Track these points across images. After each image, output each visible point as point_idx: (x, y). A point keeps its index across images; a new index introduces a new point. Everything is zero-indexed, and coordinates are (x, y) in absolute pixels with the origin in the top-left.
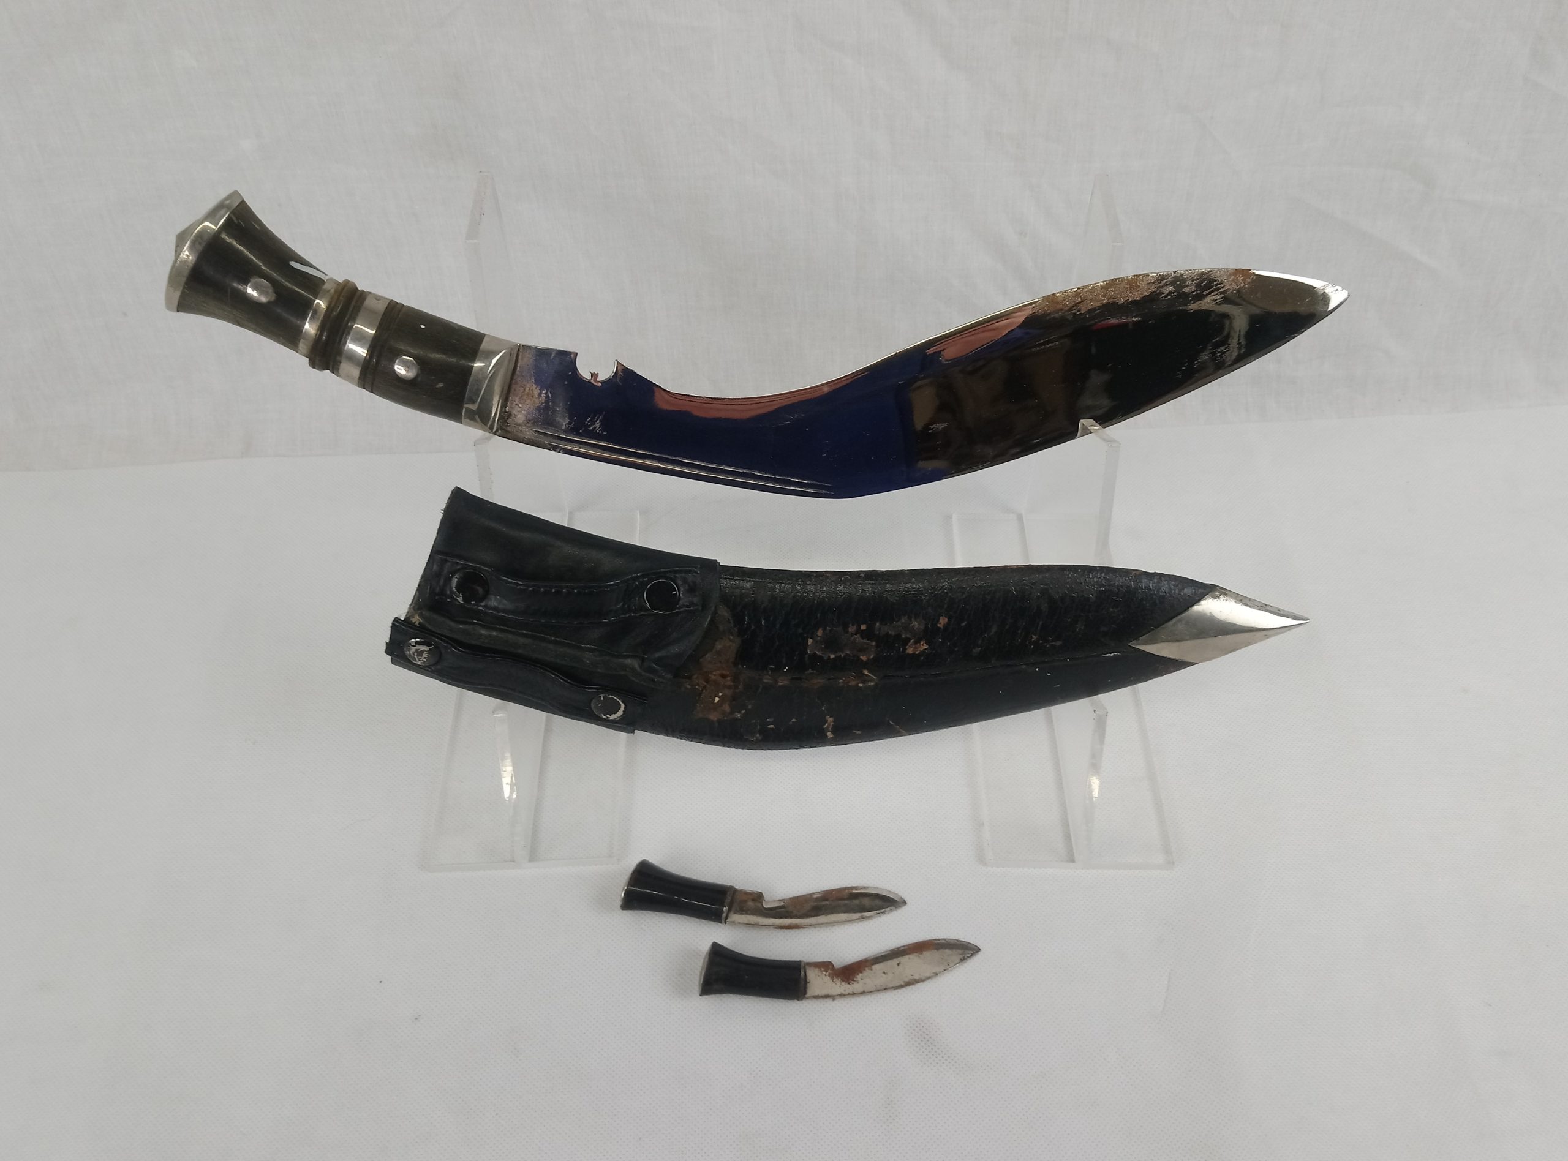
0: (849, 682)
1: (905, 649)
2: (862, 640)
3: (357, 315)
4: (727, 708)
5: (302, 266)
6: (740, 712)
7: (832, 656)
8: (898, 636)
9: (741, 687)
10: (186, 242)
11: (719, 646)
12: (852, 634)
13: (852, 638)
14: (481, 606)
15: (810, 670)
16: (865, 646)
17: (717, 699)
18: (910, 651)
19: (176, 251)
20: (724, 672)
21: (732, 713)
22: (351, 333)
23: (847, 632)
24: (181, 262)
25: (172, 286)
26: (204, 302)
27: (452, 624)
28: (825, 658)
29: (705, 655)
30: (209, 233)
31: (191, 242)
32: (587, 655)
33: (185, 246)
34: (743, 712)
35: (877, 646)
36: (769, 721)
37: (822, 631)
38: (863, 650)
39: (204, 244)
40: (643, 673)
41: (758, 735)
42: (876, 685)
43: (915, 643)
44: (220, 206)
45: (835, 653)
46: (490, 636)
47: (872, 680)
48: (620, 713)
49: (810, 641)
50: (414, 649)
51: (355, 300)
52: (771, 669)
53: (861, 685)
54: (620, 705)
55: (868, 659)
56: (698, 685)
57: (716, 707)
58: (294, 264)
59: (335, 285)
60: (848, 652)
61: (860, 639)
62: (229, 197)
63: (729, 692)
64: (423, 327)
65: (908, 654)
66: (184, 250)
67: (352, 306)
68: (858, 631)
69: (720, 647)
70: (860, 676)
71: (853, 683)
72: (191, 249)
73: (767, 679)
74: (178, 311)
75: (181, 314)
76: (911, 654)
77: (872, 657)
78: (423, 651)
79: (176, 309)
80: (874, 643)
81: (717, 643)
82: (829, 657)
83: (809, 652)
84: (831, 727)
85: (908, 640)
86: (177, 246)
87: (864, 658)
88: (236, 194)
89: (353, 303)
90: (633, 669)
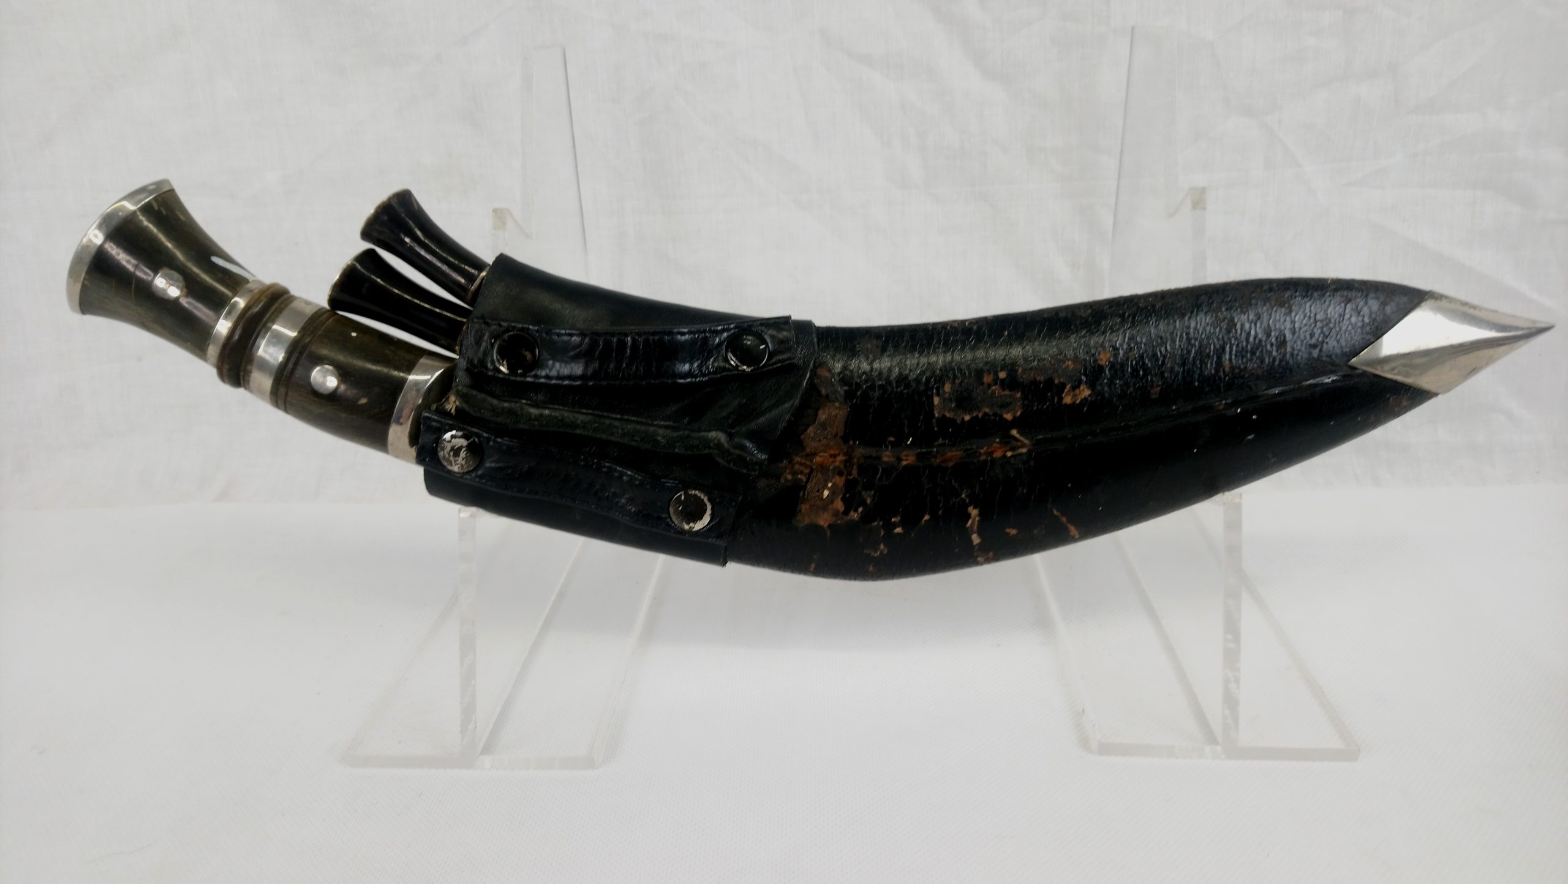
0: (992, 452)
1: (1061, 399)
2: (1002, 393)
3: (278, 317)
4: (839, 505)
6: (856, 510)
7: (967, 418)
8: (1050, 381)
9: (855, 472)
11: (822, 416)
12: (989, 386)
13: (990, 391)
14: (529, 376)
15: (941, 440)
16: (1008, 400)
17: (826, 493)
18: (1068, 400)
20: (832, 452)
21: (846, 512)
23: (983, 384)
27: (495, 402)
28: (959, 421)
29: (806, 430)
32: (661, 431)
34: (860, 509)
35: (1025, 397)
36: (894, 522)
37: (950, 386)
38: (1005, 406)
40: (732, 450)
41: (882, 547)
42: (1029, 452)
43: (1074, 388)
45: (970, 412)
46: (541, 415)
47: (1024, 445)
48: (706, 519)
49: (936, 400)
50: (449, 447)
52: (891, 442)
53: (1009, 454)
54: (706, 505)
55: (1015, 418)
56: (801, 473)
57: (826, 505)
60: (987, 410)
61: (1001, 391)
63: (840, 481)
65: (1065, 404)
67: (274, 308)
68: (996, 380)
69: (824, 417)
70: (1007, 440)
71: (998, 454)
73: (887, 456)
75: (84, 317)
76: (1070, 405)
77: (1019, 414)
78: (460, 448)
79: (78, 310)
80: (1019, 395)
81: (820, 412)
82: (963, 419)
83: (937, 415)
84: (976, 523)
85: (1062, 386)
87: (1008, 416)
90: (719, 445)
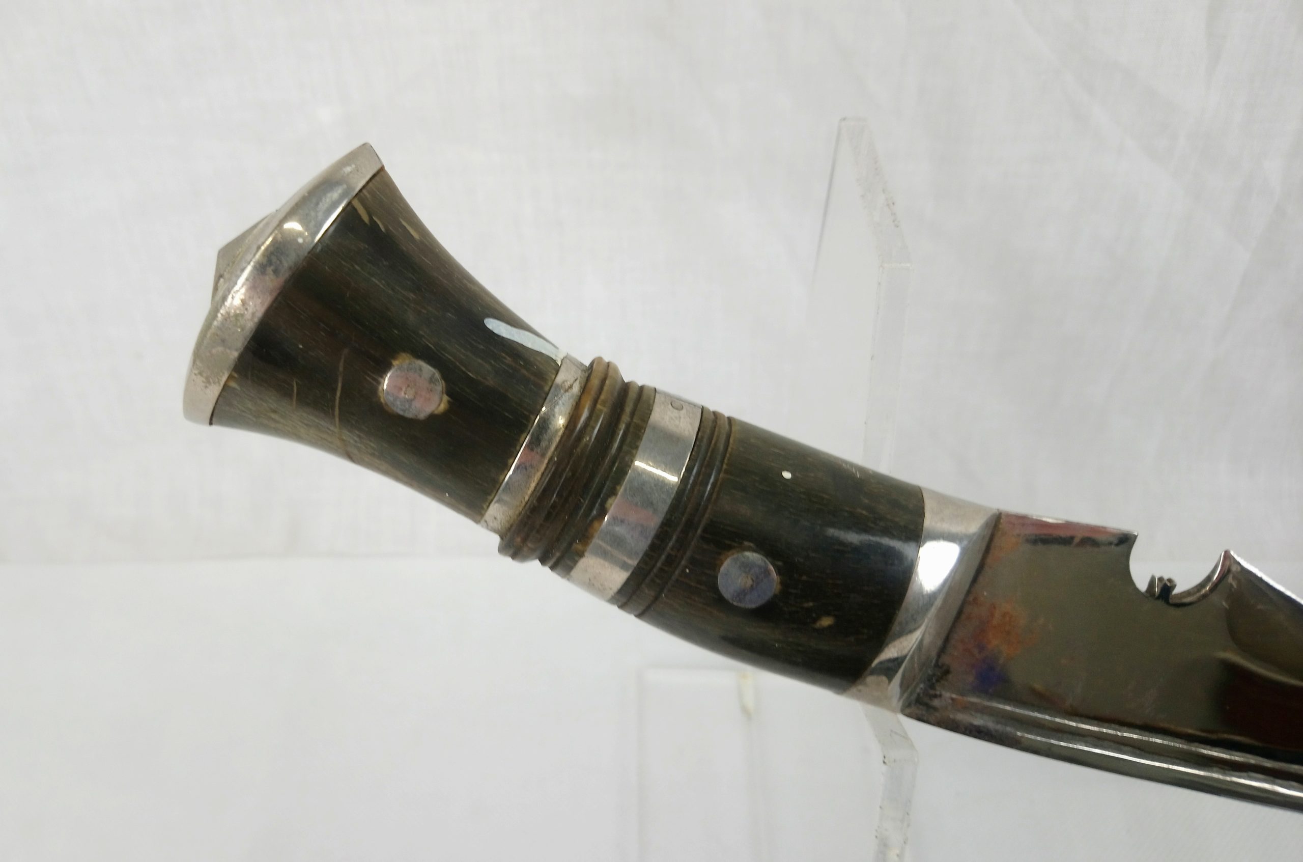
3: (637, 448)
5: (509, 327)
10: (243, 270)
19: (216, 289)
22: (621, 490)
24: (227, 317)
25: (201, 374)
26: (274, 411)
30: (300, 245)
31: (255, 267)
33: (238, 277)
39: (285, 275)
44: (325, 184)
51: (628, 409)
58: (493, 325)
59: (580, 374)
62: (351, 158)
64: (787, 475)
66: (236, 288)
67: (622, 427)
72: (254, 285)
74: (211, 423)
75: (219, 430)
79: (208, 421)
86: (219, 276)
88: (365, 151)
89: (625, 418)
